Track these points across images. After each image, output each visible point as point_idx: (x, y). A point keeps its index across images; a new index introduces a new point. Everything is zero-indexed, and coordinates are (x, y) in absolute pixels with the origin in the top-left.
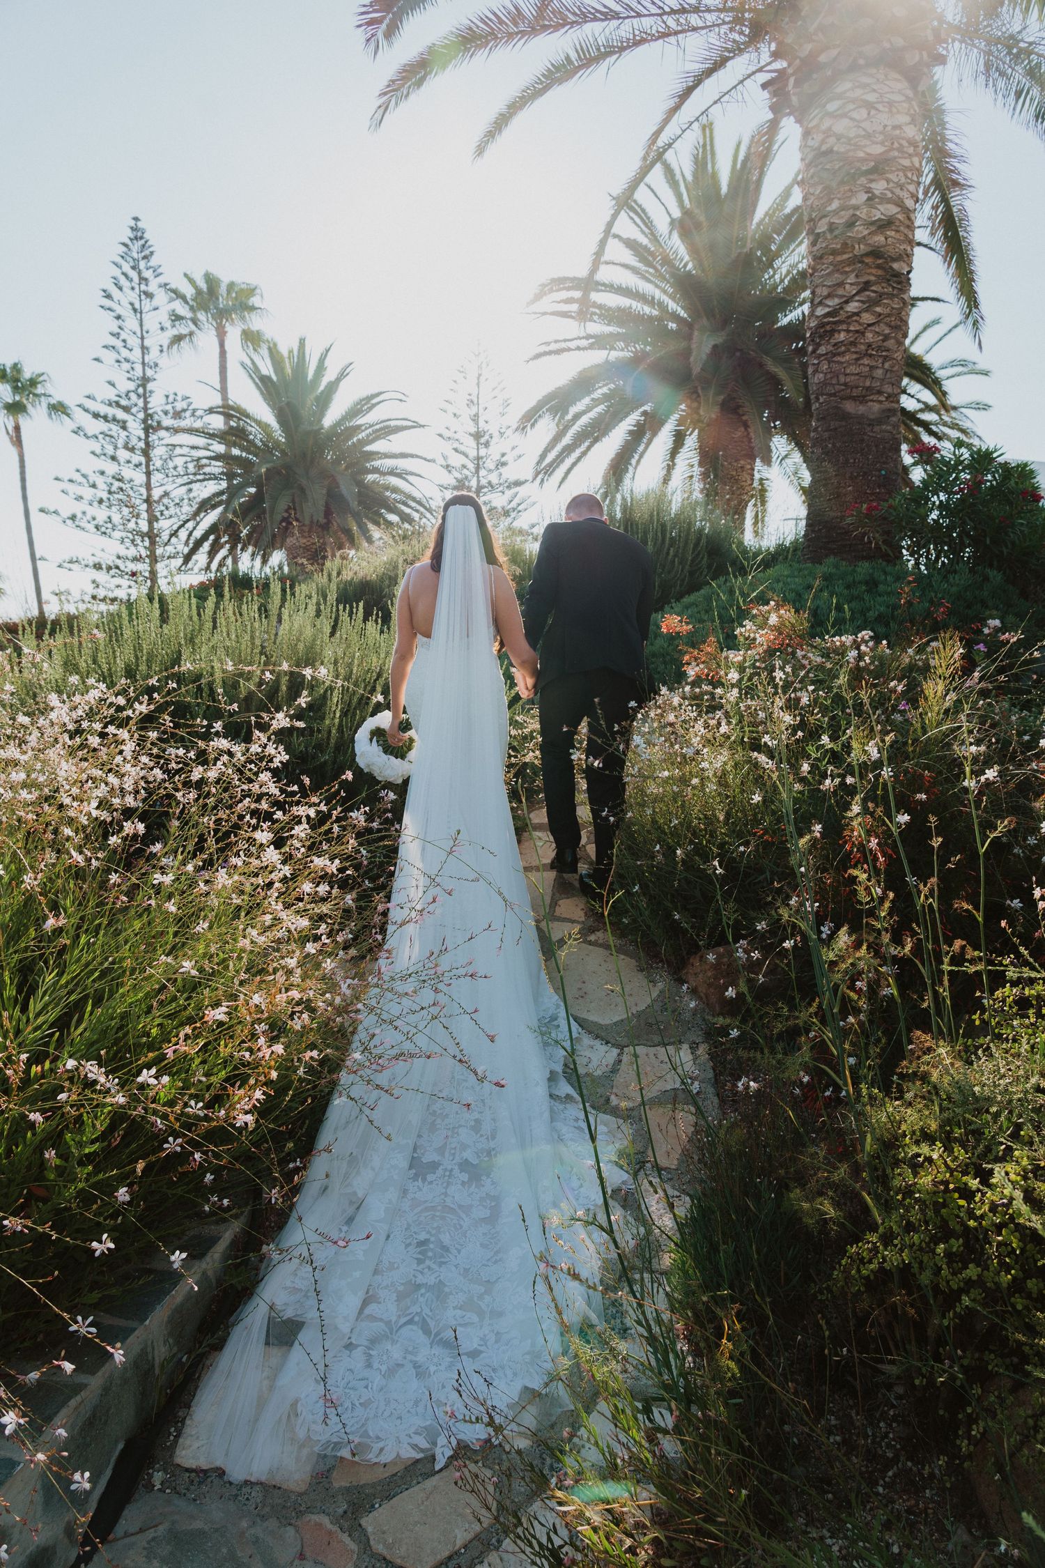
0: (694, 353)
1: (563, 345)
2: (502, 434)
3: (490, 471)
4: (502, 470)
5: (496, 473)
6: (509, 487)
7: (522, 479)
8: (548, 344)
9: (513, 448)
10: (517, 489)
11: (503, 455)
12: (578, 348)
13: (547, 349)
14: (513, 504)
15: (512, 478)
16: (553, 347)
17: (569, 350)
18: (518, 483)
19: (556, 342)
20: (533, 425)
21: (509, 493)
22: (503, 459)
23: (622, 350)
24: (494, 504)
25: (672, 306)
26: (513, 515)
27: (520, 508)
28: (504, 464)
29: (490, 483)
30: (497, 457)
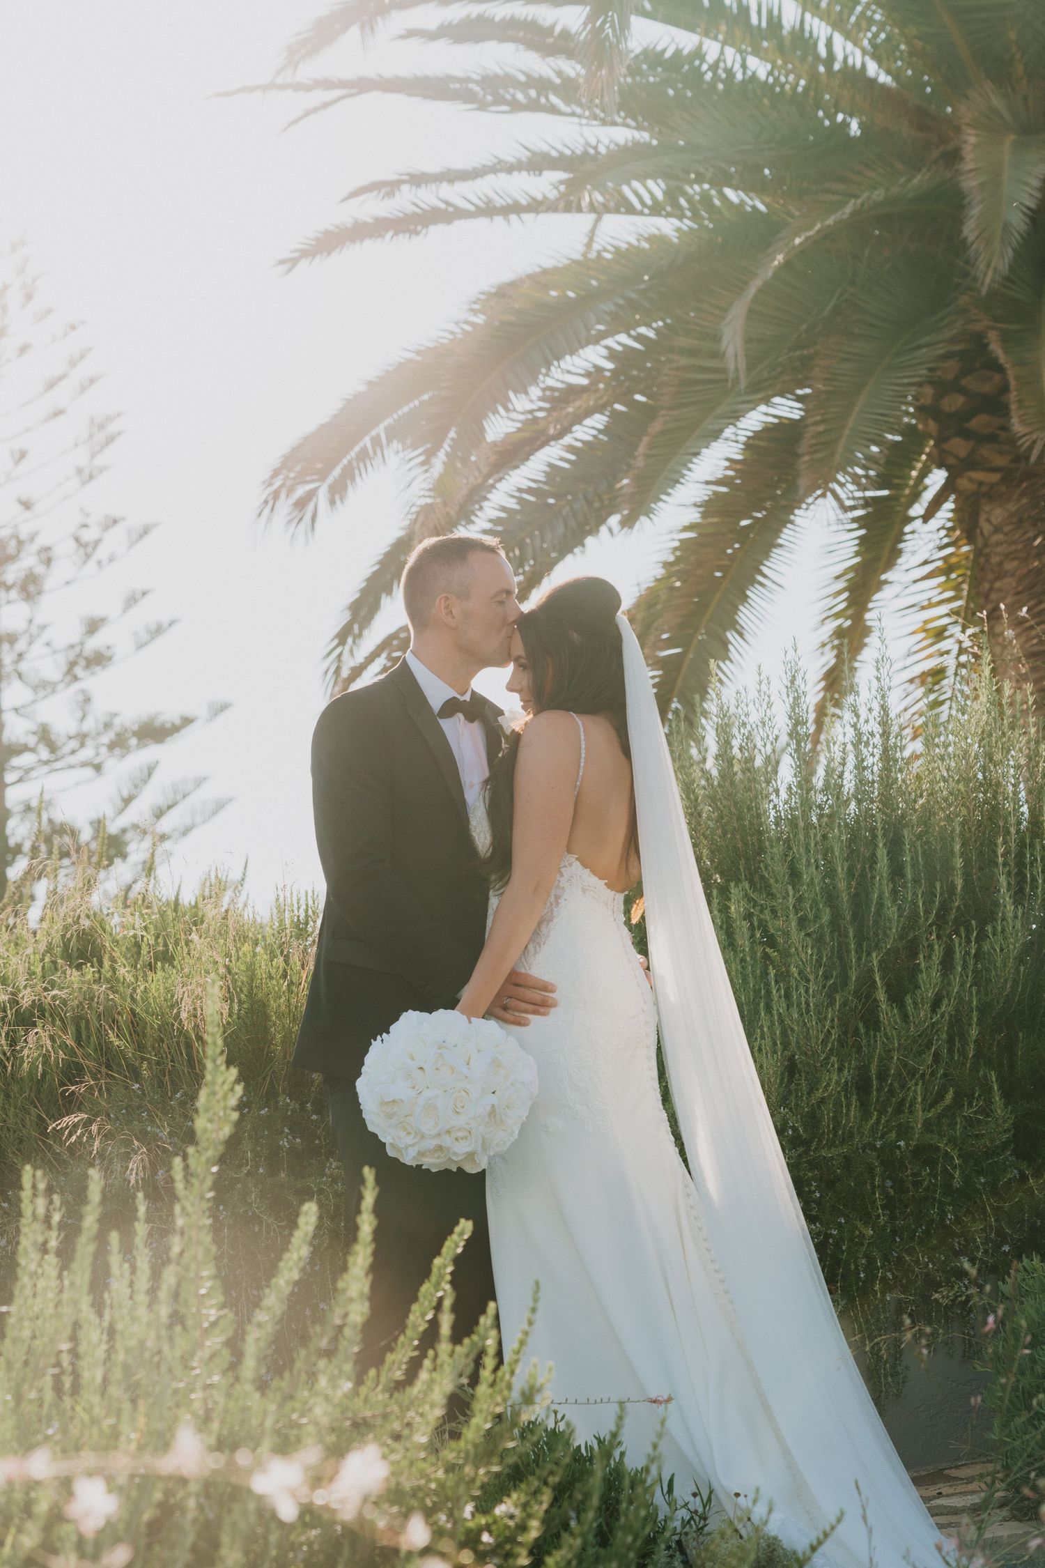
0: (975, 211)
1: (428, 197)
2: (86, 549)
3: (44, 687)
4: (94, 682)
5: (68, 694)
6: (119, 744)
7: (170, 714)
8: (389, 187)
9: (132, 600)
10: (153, 752)
11: (93, 626)
12: (488, 210)
13: (374, 208)
14: (139, 812)
15: (131, 714)
16: (406, 200)
17: (447, 215)
18: (153, 732)
19: (418, 180)
20: (338, 491)
21: (121, 769)
22: (94, 643)
23: (656, 209)
24: (60, 814)
25: (847, 52)
26: (137, 851)
27: (165, 825)
28: (99, 660)
29: (45, 735)
30: (67, 632)
